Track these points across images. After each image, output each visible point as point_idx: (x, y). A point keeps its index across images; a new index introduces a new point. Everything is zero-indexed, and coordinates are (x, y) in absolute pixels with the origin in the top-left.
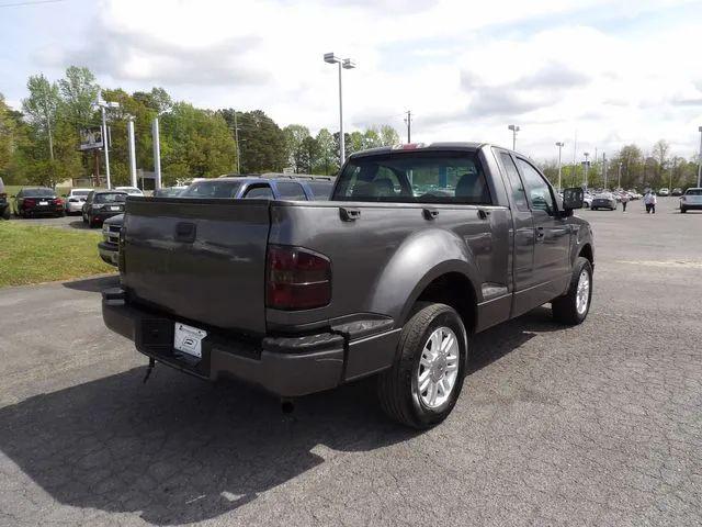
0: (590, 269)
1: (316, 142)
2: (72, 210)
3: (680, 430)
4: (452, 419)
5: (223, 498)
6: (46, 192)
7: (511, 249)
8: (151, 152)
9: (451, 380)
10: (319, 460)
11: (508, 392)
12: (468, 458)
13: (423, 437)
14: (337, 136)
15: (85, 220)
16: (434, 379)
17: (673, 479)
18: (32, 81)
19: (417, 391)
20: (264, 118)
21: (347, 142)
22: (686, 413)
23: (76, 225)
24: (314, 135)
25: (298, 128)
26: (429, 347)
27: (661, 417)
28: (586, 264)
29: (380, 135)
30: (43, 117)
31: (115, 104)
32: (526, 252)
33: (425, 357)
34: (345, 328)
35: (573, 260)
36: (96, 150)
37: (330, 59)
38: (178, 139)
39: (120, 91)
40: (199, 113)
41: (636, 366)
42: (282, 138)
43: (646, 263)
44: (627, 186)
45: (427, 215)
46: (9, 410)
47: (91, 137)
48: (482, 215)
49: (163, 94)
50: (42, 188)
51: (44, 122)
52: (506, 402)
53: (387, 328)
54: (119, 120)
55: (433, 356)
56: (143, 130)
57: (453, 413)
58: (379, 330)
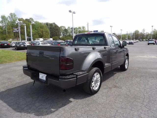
0: (128, 59)
1: (67, 30)
2: (12, 46)
3: (147, 93)
4: (99, 92)
5: (51, 110)
6: (6, 42)
7: (111, 54)
8: (30, 32)
9: (99, 84)
10: (71, 102)
11: (111, 86)
12: (103, 100)
13: (93, 96)
14: (72, 28)
15: (15, 48)
16: (95, 84)
17: (145, 104)
18: (2, 17)
19: (92, 86)
20: (55, 24)
21: (74, 29)
22: (148, 90)
23: (14, 50)
24: (67, 28)
25: (63, 27)
26: (94, 77)
27: (143, 91)
28: (127, 58)
29: (82, 28)
30: (5, 24)
31: (21, 22)
32: (114, 55)
33: (93, 79)
34: (76, 74)
35: (124, 57)
36: (17, 32)
37: (70, 11)
38: (36, 29)
39: (22, 19)
40: (41, 24)
41: (138, 80)
42: (60, 29)
43: (140, 57)
44: (136, 39)
45: (93, 49)
46: (3, 92)
47: (16, 29)
48: (105, 48)
49: (32, 19)
50: (5, 41)
51: (5, 26)
52: (110, 88)
53: (85, 73)
54: (22, 25)
55: (95, 79)
56: (28, 27)
57: (99, 91)
58: (83, 74)
